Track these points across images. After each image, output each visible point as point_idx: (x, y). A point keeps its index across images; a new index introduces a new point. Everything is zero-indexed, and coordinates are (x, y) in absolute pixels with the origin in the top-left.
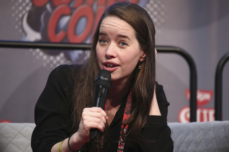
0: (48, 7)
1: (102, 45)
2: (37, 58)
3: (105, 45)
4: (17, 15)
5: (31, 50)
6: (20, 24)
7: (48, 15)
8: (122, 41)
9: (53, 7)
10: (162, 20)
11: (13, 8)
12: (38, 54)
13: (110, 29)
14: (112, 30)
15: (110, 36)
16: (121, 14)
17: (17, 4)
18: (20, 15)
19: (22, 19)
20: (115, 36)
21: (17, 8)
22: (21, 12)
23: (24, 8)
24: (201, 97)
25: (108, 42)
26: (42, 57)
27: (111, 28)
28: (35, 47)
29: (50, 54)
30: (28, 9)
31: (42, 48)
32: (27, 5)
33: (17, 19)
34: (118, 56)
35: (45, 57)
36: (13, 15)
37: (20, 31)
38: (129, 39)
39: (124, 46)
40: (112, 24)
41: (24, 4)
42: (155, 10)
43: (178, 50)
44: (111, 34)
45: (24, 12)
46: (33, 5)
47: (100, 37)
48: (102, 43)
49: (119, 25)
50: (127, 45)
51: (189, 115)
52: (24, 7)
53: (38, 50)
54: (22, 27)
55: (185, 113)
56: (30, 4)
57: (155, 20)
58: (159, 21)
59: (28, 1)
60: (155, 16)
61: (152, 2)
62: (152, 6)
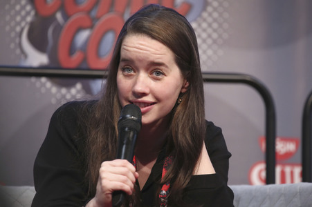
0: (59, 16)
2: (43, 90)
3: (131, 75)
4: (13, 29)
5: (33, 79)
6: (17, 41)
7: (58, 28)
9: (66, 16)
10: (225, 36)
11: (8, 18)
12: (43, 85)
13: (138, 54)
14: (141, 55)
17: (13, 13)
18: (18, 29)
19: (20, 35)
20: (146, 64)
21: (13, 18)
22: (19, 24)
23: (24, 18)
24: (283, 147)
25: (135, 72)
26: (49, 90)
27: (140, 53)
28: (39, 75)
29: (61, 85)
30: (29, 19)
31: (49, 76)
32: (28, 13)
33: (13, 35)
35: (54, 90)
36: (8, 28)
37: (18, 51)
39: (160, 77)
40: (141, 47)
41: (23, 13)
42: (215, 20)
43: (248, 79)
44: (141, 61)
45: (23, 24)
46: (37, 14)
47: (122, 64)
48: (126, 73)
49: (150, 47)
50: (164, 74)
51: (264, 174)
52: (25, 16)
53: (43, 80)
54: (20, 45)
55: (258, 171)
56: (33, 13)
57: (215, 36)
58: (220, 36)
59: (28, 8)
60: (215, 31)
61: (209, 9)
62: (210, 15)
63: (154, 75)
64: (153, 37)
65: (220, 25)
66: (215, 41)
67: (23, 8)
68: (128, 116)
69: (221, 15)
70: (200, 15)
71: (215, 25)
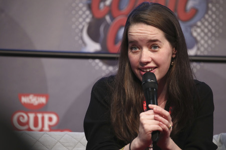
0: (108, 18)
1: (134, 53)
2: (97, 68)
3: (138, 51)
4: (77, 27)
5: (90, 61)
6: (79, 34)
8: (153, 45)
9: (113, 18)
10: (221, 31)
11: (74, 19)
12: (97, 64)
13: (139, 37)
14: (142, 37)
15: (140, 43)
16: (147, 19)
17: (77, 16)
18: (81, 27)
19: (82, 31)
20: (146, 42)
21: (77, 20)
22: (81, 23)
23: (84, 20)
25: (139, 49)
26: (101, 68)
27: (140, 35)
28: (94, 58)
29: (109, 65)
30: (88, 20)
31: (101, 58)
32: (87, 16)
33: (77, 31)
34: (153, 60)
35: (104, 68)
36: (74, 26)
37: (80, 42)
38: (160, 42)
39: (157, 49)
40: (141, 31)
41: (84, 16)
44: (142, 40)
45: (84, 23)
46: (93, 17)
47: (130, 45)
48: (134, 50)
49: (147, 31)
50: (159, 47)
52: (85, 18)
53: (97, 61)
54: (82, 38)
56: (90, 16)
57: (213, 31)
58: (217, 31)
59: (88, 12)
60: (213, 27)
61: (210, 12)
62: (210, 16)
63: (153, 49)
64: (148, 24)
65: (217, 24)
66: (213, 34)
67: (84, 13)
68: (149, 80)
69: (217, 16)
70: (204, 17)
71: (214, 24)
